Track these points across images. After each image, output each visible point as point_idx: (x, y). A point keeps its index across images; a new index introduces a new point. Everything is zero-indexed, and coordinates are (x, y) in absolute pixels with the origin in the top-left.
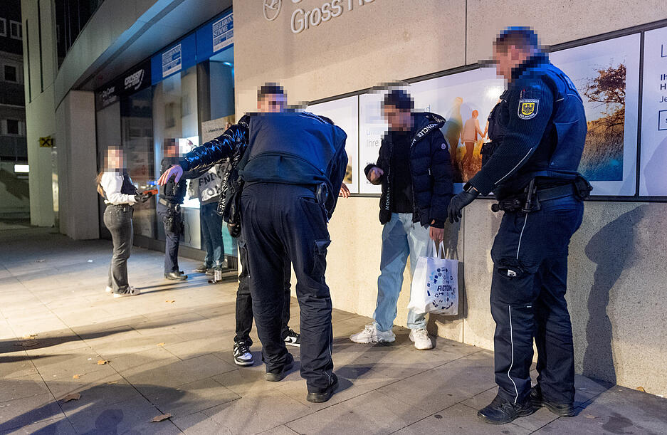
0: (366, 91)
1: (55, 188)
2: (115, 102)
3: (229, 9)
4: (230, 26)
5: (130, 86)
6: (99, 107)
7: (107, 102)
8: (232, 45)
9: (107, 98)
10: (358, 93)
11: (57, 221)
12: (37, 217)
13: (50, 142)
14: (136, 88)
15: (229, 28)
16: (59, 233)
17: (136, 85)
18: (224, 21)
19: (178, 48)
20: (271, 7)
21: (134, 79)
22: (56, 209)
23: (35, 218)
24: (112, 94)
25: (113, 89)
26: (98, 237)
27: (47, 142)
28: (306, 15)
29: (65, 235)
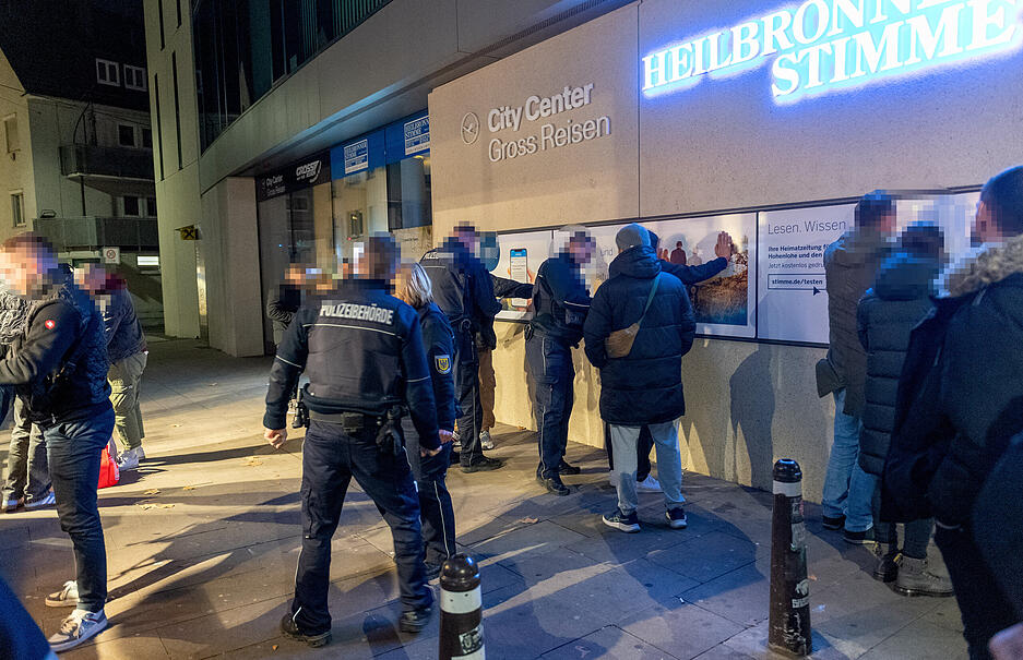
0: (559, 228)
1: (202, 284)
2: (282, 194)
3: (425, 111)
4: (425, 129)
5: (303, 177)
6: (261, 196)
7: (273, 192)
8: (428, 150)
9: (273, 187)
10: (552, 228)
11: (205, 332)
12: (175, 324)
13: (193, 234)
14: (311, 181)
15: (423, 132)
16: (209, 347)
17: (312, 177)
18: (418, 122)
19: (364, 143)
20: (468, 131)
21: (310, 169)
22: (203, 312)
23: (171, 327)
24: (279, 184)
25: (280, 179)
26: (263, 353)
27: (190, 233)
28: (503, 146)
29: (220, 350)
